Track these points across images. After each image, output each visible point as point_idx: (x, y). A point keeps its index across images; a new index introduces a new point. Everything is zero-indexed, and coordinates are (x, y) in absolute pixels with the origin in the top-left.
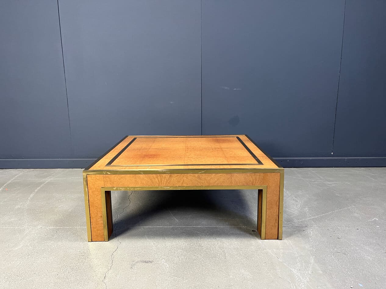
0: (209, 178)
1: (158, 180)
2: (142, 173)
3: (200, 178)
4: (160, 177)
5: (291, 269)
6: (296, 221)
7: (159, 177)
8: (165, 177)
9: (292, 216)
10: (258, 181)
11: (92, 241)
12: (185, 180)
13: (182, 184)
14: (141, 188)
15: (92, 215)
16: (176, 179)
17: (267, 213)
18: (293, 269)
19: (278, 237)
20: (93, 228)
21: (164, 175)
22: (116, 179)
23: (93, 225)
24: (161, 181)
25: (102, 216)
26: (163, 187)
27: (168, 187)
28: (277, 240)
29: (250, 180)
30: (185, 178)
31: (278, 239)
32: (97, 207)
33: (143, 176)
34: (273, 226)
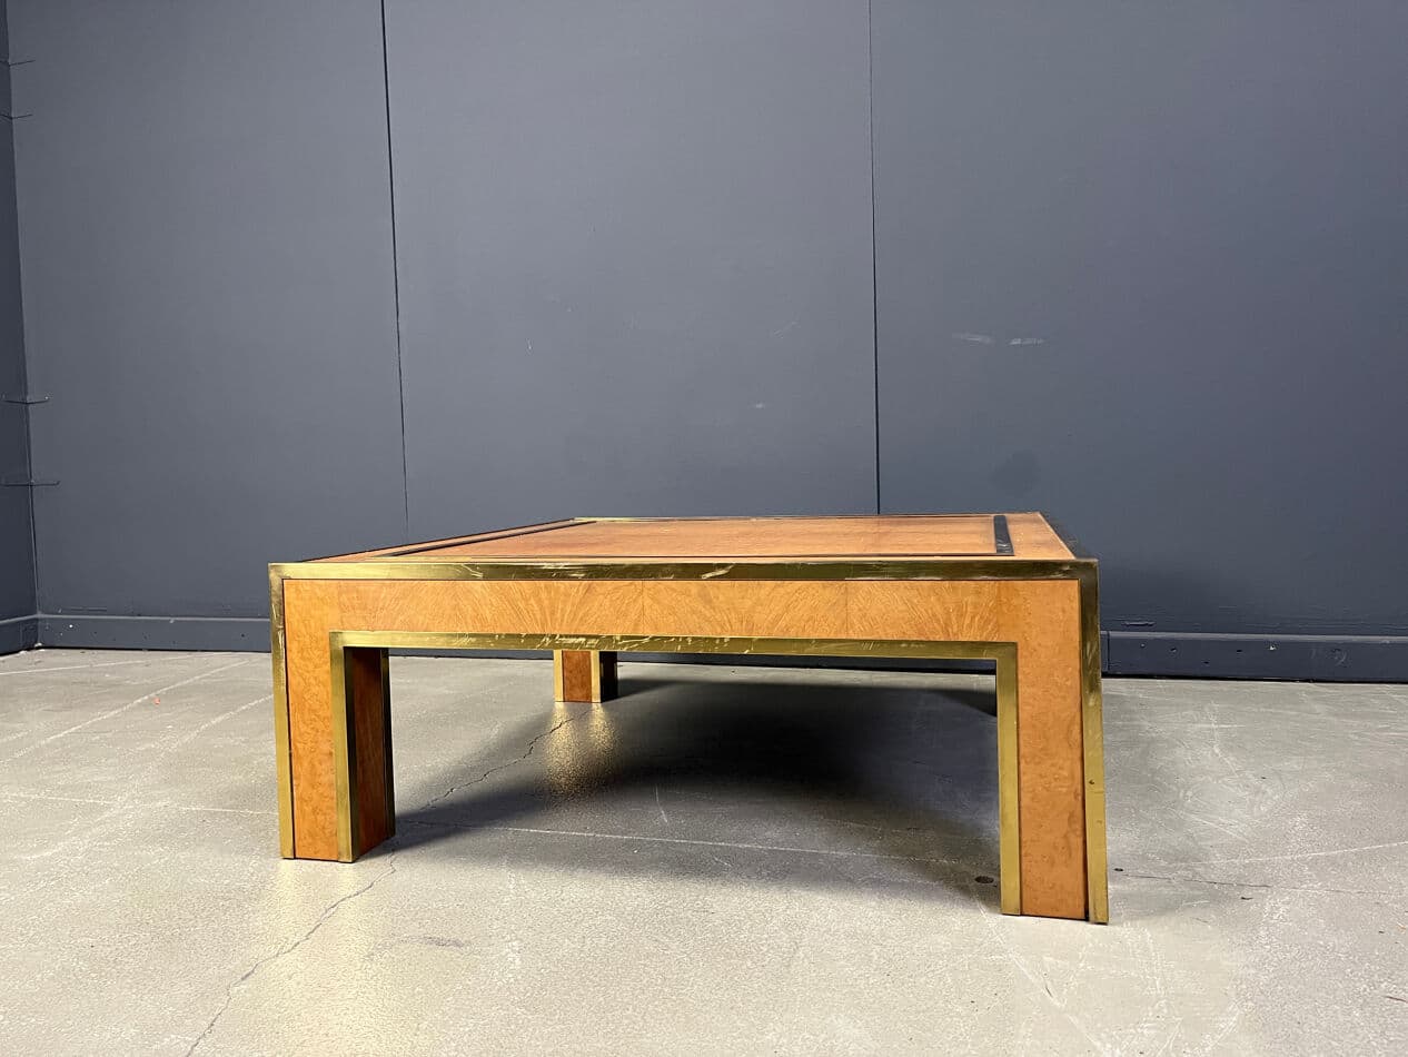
0: (748, 603)
1: (542, 609)
2: (480, 575)
3: (710, 601)
4: (549, 592)
5: (1098, 1044)
6: (1218, 860)
7: (544, 595)
8: (567, 595)
9: (1210, 843)
10: (972, 618)
11: (295, 858)
12: (646, 607)
13: (636, 625)
14: (473, 640)
15: (298, 745)
16: (611, 601)
17: (1023, 778)
18: (1109, 1046)
19: (1087, 912)
20: (302, 799)
21: (562, 585)
22: (385, 597)
23: (301, 789)
24: (553, 613)
25: (331, 754)
26: (561, 636)
27: (578, 637)
28: (1083, 924)
29: (934, 615)
30: (648, 602)
31: (1086, 919)
32: (314, 711)
33: (483, 586)
34: (1055, 848)
